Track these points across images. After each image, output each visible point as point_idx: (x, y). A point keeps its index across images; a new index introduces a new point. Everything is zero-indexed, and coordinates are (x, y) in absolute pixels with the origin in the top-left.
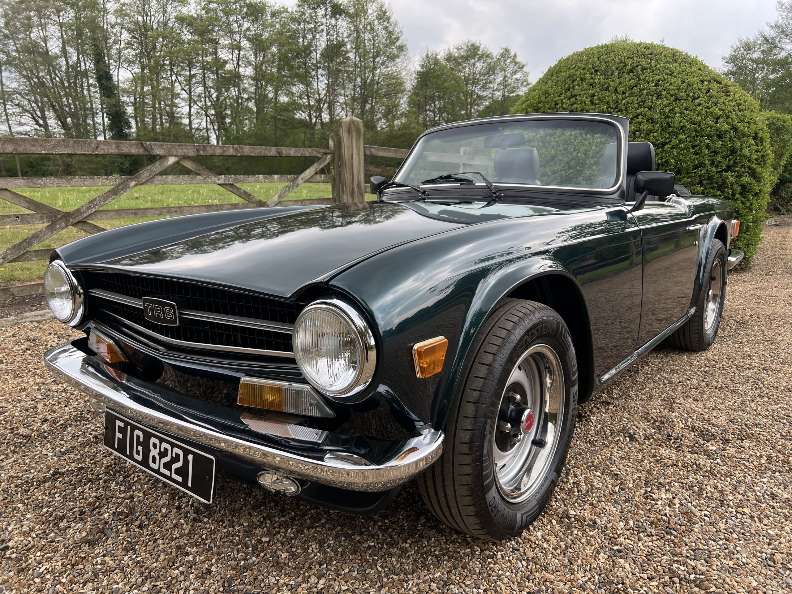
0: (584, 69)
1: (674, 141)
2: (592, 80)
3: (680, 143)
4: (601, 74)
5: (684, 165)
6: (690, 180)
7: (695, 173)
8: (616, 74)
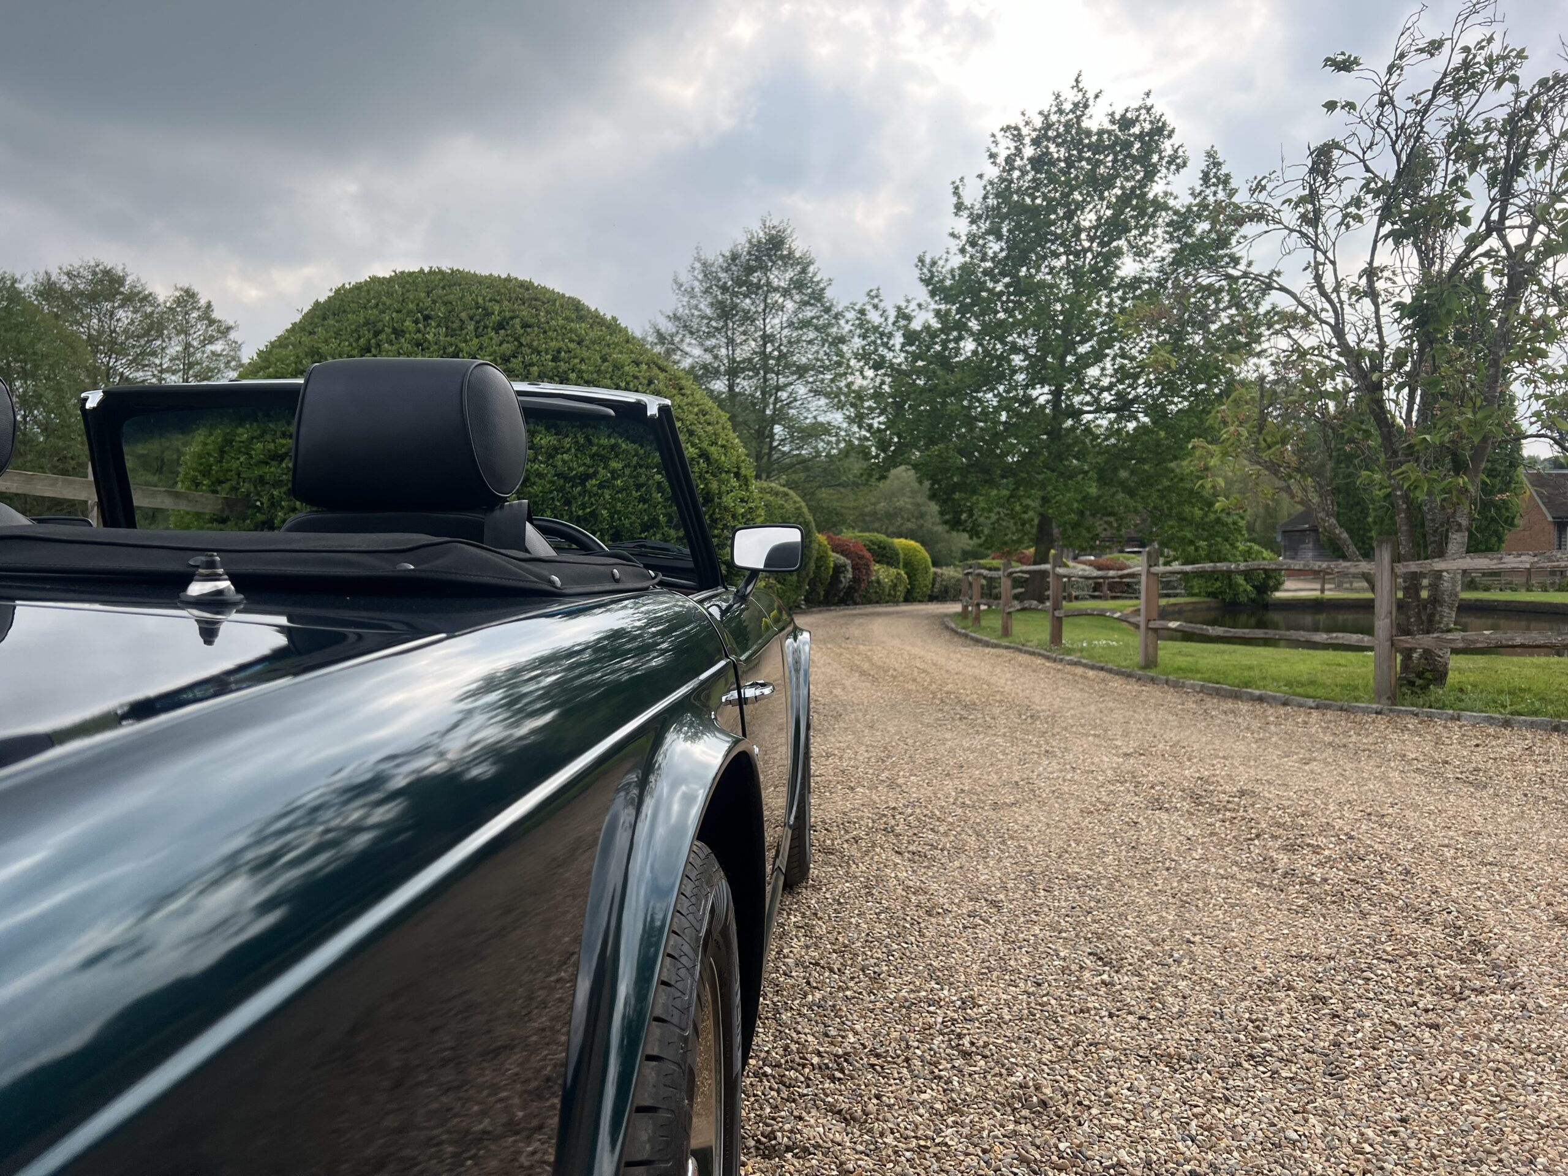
0: (399, 311)
2: (419, 336)
4: (438, 326)
8: (471, 327)
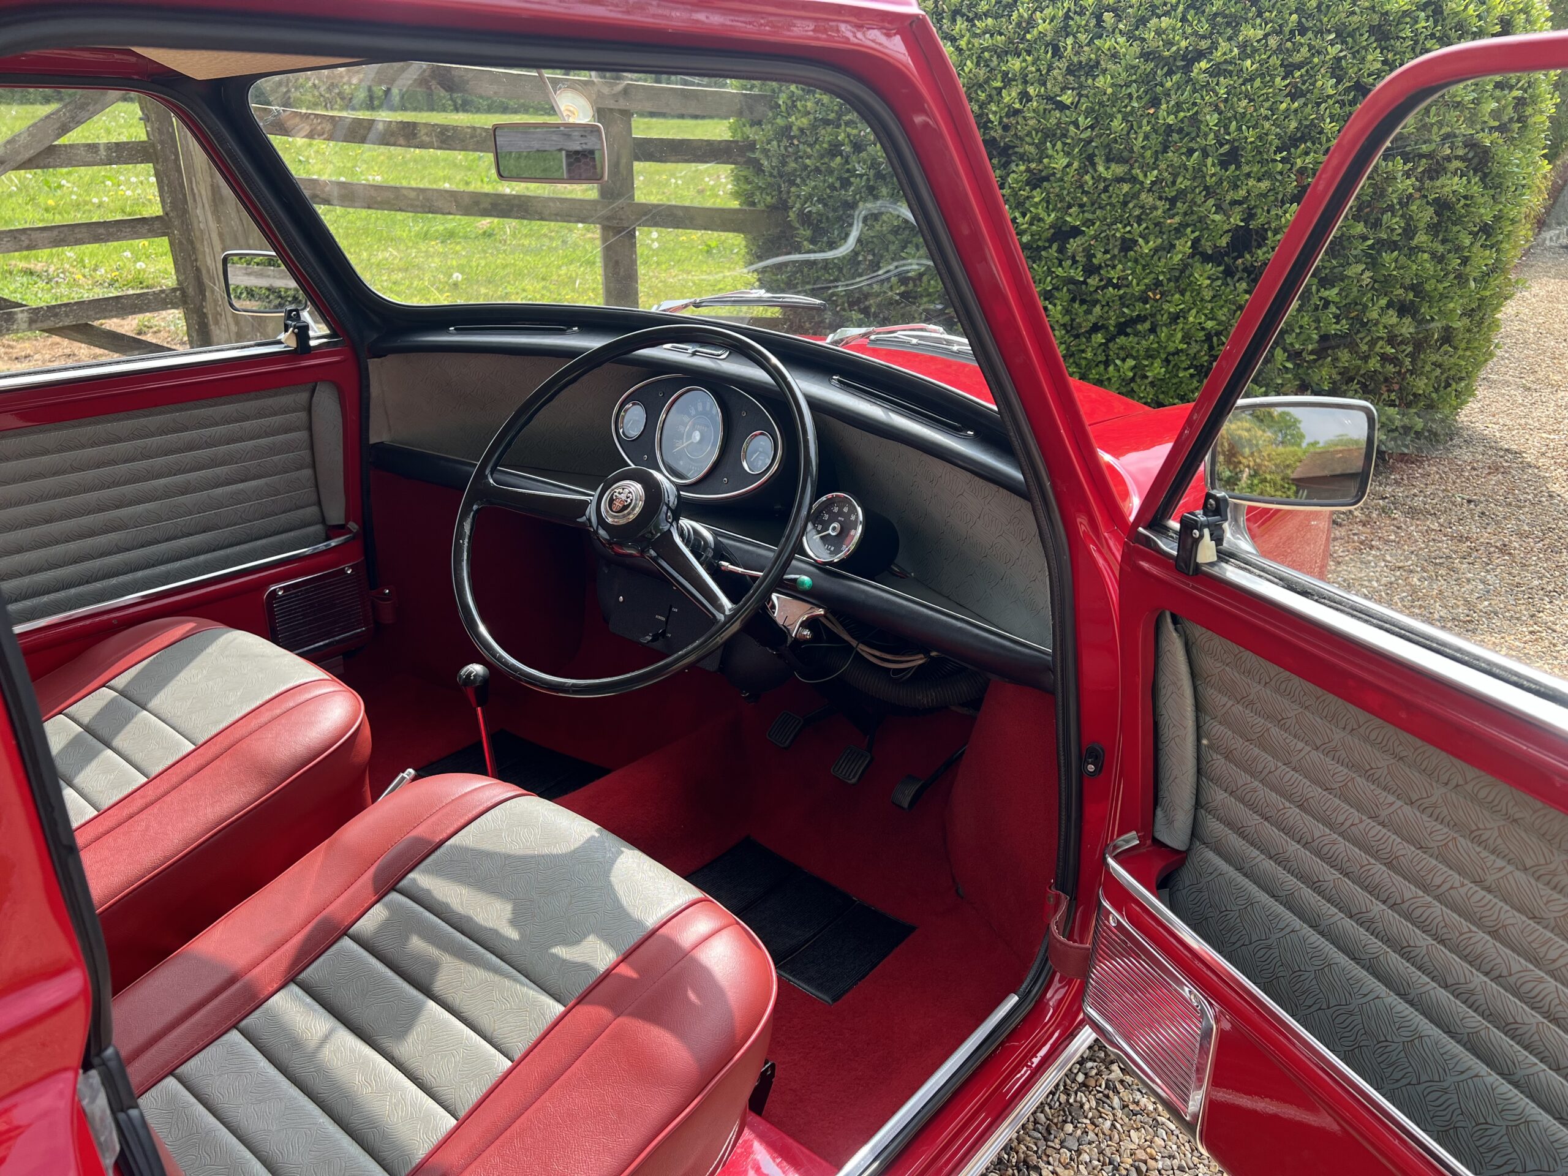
1: (1225, 49)
3: (1243, 56)
5: (1251, 135)
6: (1265, 185)
7: (1283, 160)
